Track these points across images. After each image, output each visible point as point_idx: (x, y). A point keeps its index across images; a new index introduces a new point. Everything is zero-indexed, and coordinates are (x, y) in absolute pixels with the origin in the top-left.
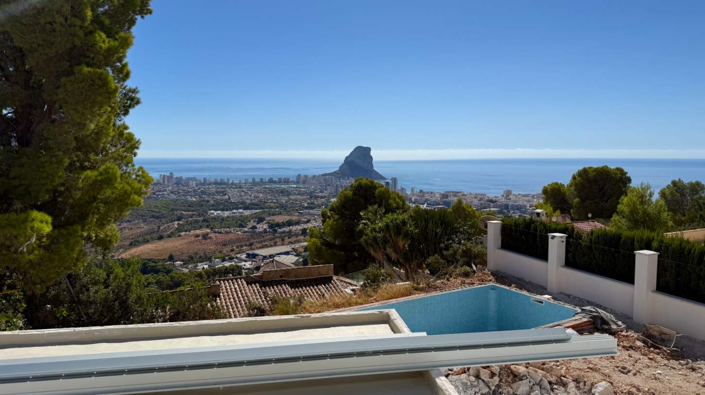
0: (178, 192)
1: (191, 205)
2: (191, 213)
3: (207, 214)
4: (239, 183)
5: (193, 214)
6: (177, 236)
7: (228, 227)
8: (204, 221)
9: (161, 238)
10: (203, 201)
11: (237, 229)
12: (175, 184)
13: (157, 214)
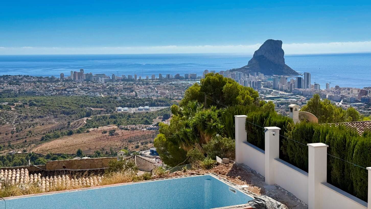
0: (88, 89)
1: (99, 101)
2: (99, 109)
3: (115, 110)
4: (146, 79)
5: (101, 111)
6: (85, 132)
7: (134, 124)
8: (112, 117)
9: (70, 134)
10: (111, 97)
11: (143, 125)
12: (85, 80)
13: (67, 110)
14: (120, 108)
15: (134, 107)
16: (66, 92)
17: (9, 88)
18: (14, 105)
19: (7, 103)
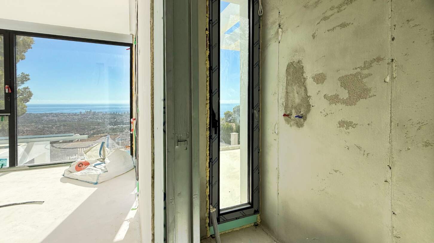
0: (93, 118)
1: (99, 123)
2: (99, 127)
8: (105, 130)
10: (105, 122)
12: (92, 115)
14: (109, 126)
15: (115, 125)
16: (83, 120)
17: (53, 119)
18: (54, 126)
19: (51, 125)
